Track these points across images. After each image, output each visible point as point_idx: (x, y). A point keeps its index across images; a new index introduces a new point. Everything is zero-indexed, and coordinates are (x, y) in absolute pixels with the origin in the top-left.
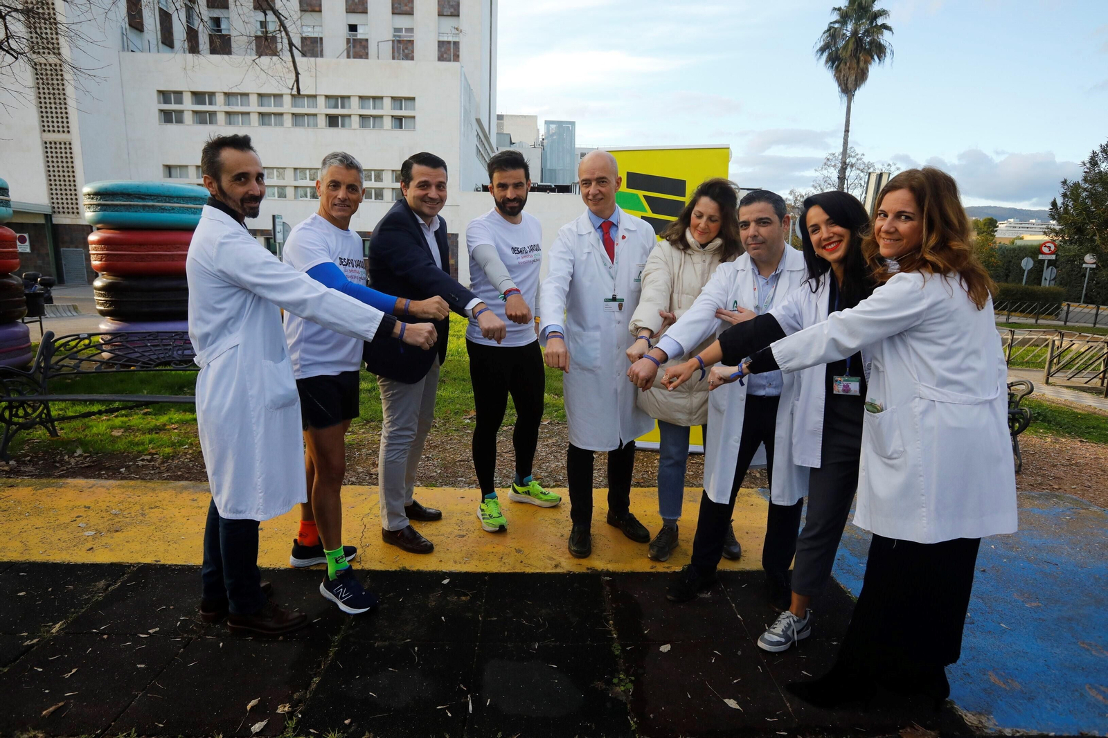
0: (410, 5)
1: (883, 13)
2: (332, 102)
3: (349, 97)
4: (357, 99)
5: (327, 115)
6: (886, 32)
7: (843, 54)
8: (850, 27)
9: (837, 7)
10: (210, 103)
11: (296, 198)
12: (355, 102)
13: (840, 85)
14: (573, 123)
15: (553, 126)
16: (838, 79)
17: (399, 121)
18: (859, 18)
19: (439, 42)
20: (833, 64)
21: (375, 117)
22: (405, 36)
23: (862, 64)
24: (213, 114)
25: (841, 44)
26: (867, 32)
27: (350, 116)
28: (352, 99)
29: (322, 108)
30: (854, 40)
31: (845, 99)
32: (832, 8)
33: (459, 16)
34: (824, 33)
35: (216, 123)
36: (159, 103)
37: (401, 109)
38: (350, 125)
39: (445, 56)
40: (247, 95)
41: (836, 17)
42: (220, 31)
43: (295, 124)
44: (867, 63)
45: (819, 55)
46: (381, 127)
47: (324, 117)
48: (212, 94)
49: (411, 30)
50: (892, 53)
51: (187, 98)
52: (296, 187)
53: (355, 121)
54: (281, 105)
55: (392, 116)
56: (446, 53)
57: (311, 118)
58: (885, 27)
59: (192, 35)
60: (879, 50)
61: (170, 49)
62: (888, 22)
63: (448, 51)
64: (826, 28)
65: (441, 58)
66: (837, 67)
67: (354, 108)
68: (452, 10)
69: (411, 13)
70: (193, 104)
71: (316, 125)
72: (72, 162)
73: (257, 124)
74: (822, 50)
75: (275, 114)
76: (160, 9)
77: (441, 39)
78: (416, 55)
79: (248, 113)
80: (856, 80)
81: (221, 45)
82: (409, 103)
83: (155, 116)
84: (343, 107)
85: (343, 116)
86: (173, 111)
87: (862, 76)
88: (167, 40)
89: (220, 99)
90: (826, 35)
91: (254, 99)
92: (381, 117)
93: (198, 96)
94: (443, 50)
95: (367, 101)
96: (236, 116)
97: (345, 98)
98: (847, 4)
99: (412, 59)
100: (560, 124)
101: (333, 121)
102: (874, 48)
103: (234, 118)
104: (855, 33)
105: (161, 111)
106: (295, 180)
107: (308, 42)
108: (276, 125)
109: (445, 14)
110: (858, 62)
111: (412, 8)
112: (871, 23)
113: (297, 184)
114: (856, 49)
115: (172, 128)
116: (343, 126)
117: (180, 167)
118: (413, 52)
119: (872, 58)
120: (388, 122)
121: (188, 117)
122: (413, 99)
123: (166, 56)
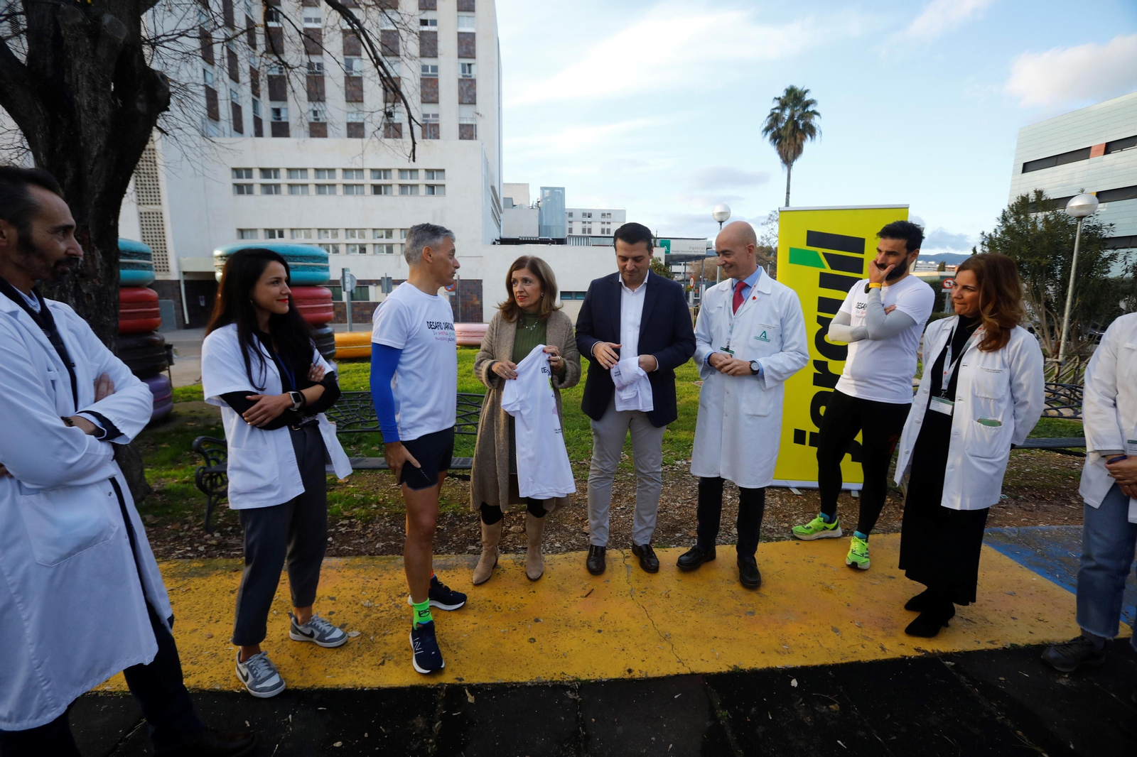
0: (436, 96)
1: (812, 102)
2: (377, 174)
3: (390, 170)
4: (397, 171)
5: (372, 185)
6: (816, 116)
7: (783, 133)
8: (787, 112)
9: (777, 97)
10: (275, 177)
11: (347, 253)
12: (395, 174)
13: (781, 157)
14: (563, 189)
15: (547, 191)
16: (780, 153)
17: (431, 188)
18: (795, 105)
19: (460, 125)
20: (775, 141)
21: (412, 186)
22: (431, 120)
23: (798, 141)
24: (277, 186)
25: (782, 125)
26: (801, 117)
27: (391, 185)
28: (393, 171)
29: (368, 179)
30: (791, 122)
31: (786, 168)
32: (773, 98)
33: (475, 104)
34: (768, 117)
35: (280, 193)
36: (233, 178)
37: (433, 179)
38: (392, 193)
39: (465, 136)
40: (305, 170)
41: (777, 104)
42: (280, 119)
43: (346, 193)
44: (802, 140)
45: (764, 133)
46: (417, 193)
47: (369, 187)
48: (276, 170)
49: (436, 116)
50: (821, 131)
51: (256, 174)
52: (347, 244)
53: (396, 189)
54: (334, 178)
55: (426, 185)
56: (465, 134)
57: (359, 187)
58: (814, 113)
59: (258, 122)
60: (811, 130)
61: (239, 134)
62: (817, 109)
63: (467, 132)
64: (769, 113)
65: (461, 137)
66: (779, 144)
67: (395, 179)
68: (470, 99)
69: (436, 102)
70: (261, 178)
71: (363, 193)
72: (163, 229)
73: (314, 193)
74: (767, 130)
75: (329, 185)
76: (232, 102)
77: (462, 122)
78: (441, 135)
79: (307, 185)
80: (794, 154)
81: (281, 129)
82: (440, 174)
83: (230, 187)
84: (385, 178)
85: (386, 186)
86: (245, 184)
87: (798, 150)
88: (238, 128)
89: (283, 173)
90: (770, 118)
91: (311, 173)
92: (417, 185)
93: (266, 172)
94: (463, 131)
95: (405, 173)
96: (296, 188)
97: (387, 171)
98: (785, 95)
99: (438, 138)
100: (552, 189)
101: (377, 189)
102: (807, 129)
103: (295, 189)
104: (792, 117)
105: (235, 184)
106: (347, 238)
107: (353, 127)
108: (330, 193)
109: (464, 102)
110: (795, 140)
111: (438, 98)
112: (804, 109)
113: (348, 242)
114: (793, 130)
115: (244, 198)
116: (385, 193)
117: (251, 230)
118: (439, 133)
119: (806, 136)
120: (423, 190)
121: (257, 189)
122: (443, 170)
123: (237, 138)
